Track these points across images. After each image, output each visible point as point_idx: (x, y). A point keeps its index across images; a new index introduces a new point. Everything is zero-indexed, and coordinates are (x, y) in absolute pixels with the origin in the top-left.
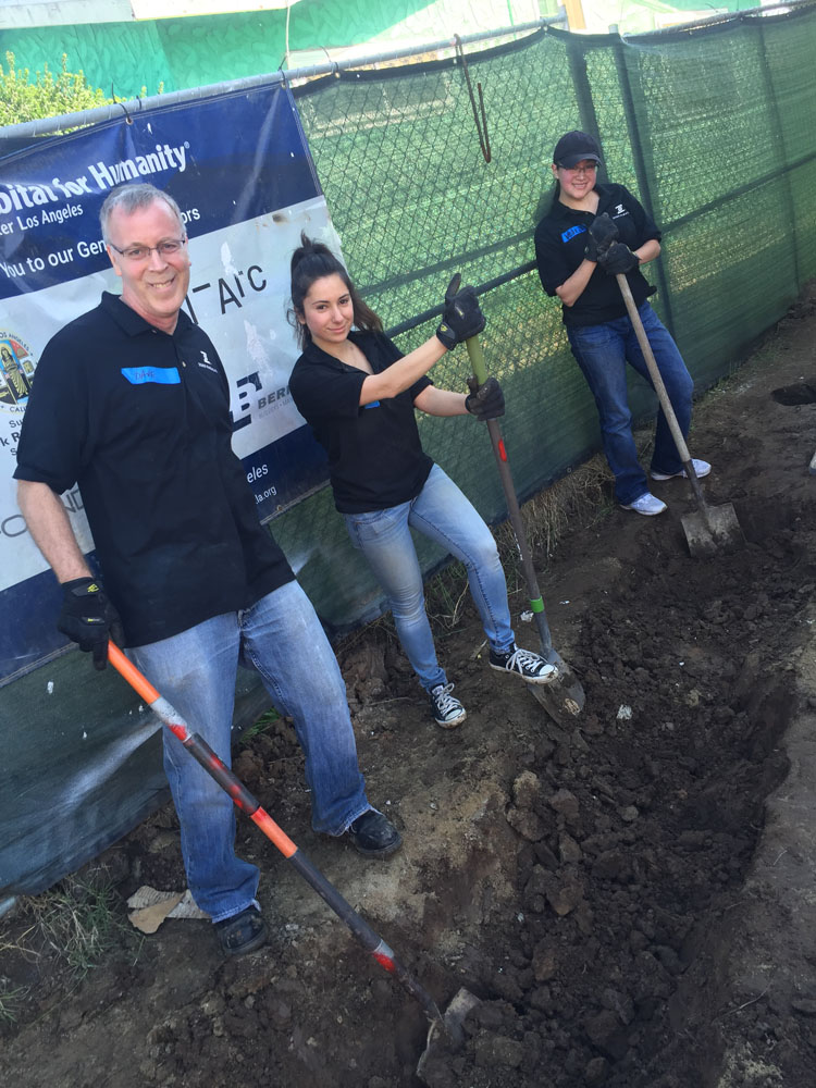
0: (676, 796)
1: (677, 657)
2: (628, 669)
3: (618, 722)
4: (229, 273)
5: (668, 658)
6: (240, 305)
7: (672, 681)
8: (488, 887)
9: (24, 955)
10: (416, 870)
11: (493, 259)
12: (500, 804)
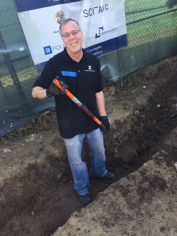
0: (164, 120)
1: (172, 98)
2: (162, 99)
3: (157, 107)
4: (102, 5)
5: (170, 98)
6: (102, 12)
7: (170, 102)
8: (126, 127)
9: (50, 120)
10: (114, 121)
11: (155, 11)
12: (131, 115)
